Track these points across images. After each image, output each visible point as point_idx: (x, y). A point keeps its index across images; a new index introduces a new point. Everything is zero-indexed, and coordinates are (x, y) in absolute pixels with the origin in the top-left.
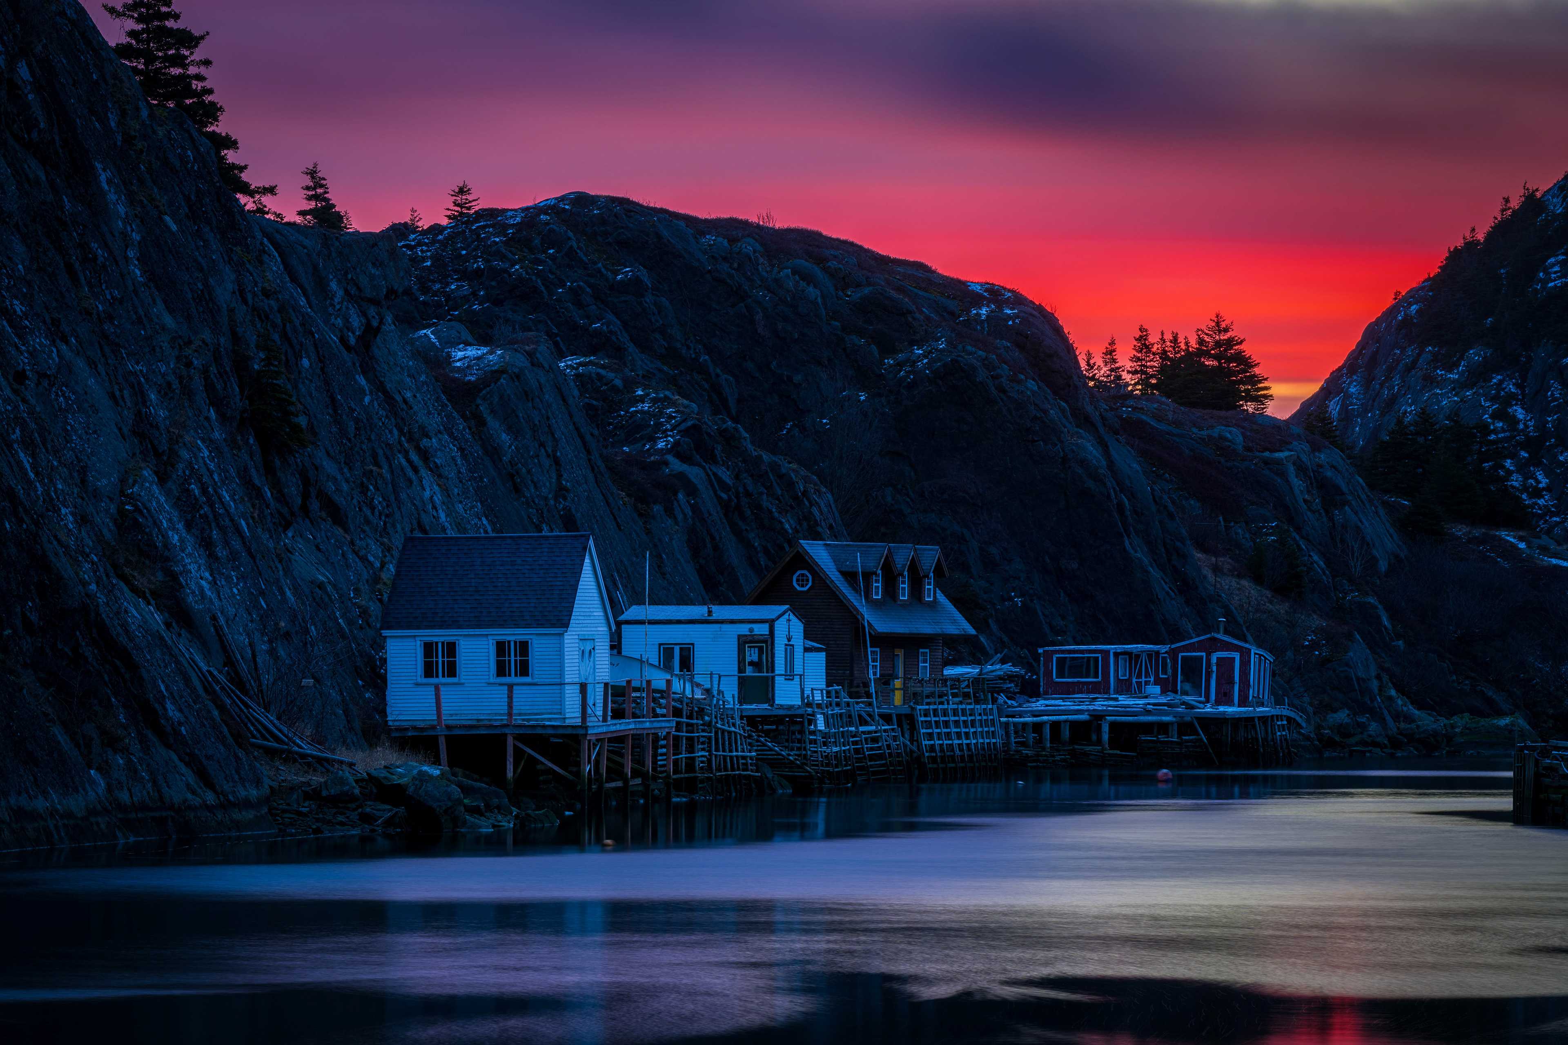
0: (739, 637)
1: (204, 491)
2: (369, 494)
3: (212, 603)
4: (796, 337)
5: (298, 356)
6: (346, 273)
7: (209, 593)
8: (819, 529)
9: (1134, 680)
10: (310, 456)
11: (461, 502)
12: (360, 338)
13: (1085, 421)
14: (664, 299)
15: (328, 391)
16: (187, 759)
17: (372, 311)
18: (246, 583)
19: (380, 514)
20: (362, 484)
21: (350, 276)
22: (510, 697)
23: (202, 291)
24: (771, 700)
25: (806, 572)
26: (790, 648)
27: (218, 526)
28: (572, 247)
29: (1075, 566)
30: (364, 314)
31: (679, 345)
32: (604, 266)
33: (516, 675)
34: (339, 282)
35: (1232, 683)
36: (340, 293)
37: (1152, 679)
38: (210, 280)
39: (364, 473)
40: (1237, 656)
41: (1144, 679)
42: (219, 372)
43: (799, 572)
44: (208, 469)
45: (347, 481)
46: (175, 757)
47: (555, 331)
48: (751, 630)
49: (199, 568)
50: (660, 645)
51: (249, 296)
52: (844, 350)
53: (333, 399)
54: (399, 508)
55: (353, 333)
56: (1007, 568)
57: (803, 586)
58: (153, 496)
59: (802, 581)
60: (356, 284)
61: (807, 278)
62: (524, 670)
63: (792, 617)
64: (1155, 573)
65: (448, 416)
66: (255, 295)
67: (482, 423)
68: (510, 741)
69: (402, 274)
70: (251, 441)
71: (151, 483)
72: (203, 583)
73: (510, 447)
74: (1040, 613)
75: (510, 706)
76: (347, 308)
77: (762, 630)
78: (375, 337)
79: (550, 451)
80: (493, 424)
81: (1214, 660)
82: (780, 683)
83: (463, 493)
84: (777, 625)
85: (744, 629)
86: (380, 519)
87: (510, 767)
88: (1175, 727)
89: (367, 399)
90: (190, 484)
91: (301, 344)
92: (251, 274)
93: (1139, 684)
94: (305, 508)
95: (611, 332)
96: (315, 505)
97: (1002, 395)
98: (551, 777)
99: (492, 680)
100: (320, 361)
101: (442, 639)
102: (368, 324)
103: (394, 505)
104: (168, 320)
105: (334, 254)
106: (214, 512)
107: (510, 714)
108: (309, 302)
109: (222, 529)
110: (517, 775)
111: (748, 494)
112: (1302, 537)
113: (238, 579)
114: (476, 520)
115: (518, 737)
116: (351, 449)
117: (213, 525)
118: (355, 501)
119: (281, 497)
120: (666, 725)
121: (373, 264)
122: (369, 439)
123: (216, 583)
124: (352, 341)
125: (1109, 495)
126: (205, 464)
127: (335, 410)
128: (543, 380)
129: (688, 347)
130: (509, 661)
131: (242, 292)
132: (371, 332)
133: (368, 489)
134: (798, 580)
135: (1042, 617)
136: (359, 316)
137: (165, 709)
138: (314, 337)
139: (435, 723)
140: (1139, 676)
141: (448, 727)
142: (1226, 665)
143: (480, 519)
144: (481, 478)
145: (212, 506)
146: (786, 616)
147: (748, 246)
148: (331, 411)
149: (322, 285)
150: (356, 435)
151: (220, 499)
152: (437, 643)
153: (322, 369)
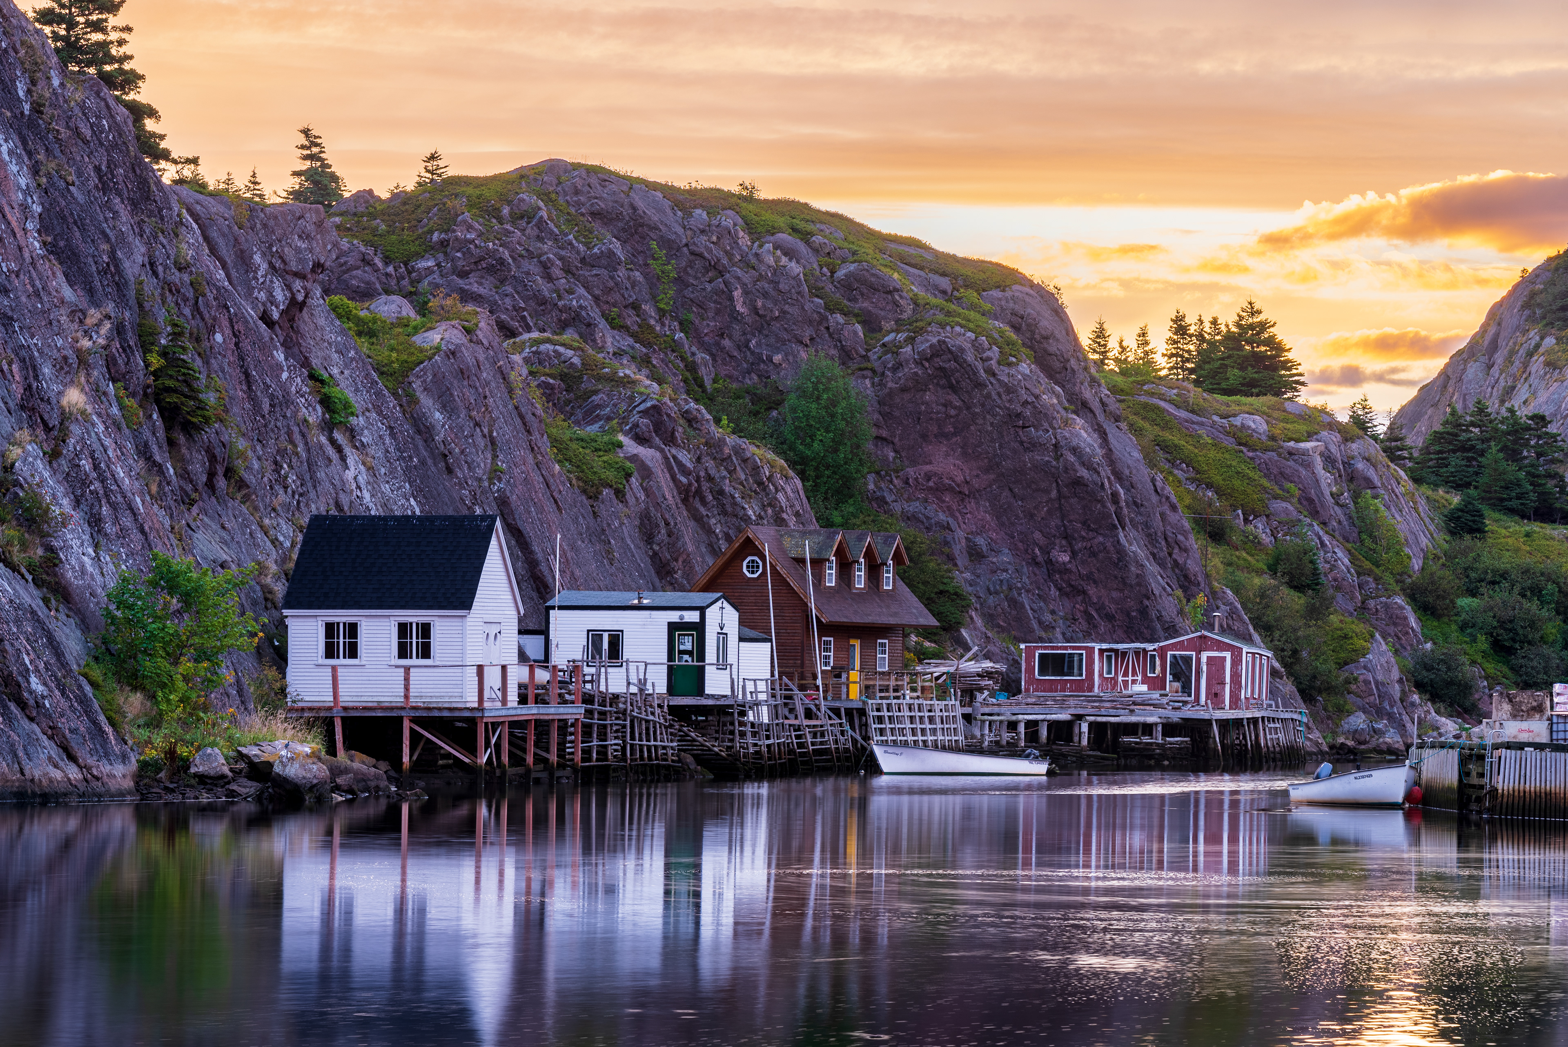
0: (670, 624)
1: (96, 467)
2: (283, 472)
3: (93, 579)
4: (777, 314)
5: (211, 331)
6: (271, 246)
7: (90, 569)
8: (785, 516)
9: (1120, 678)
10: (217, 433)
11: (388, 482)
12: (282, 313)
13: (1082, 407)
14: (637, 274)
15: (242, 367)
16: (50, 732)
17: (298, 284)
18: (135, 560)
19: (294, 493)
20: (276, 463)
21: (274, 249)
22: (407, 679)
23: (108, 264)
24: (700, 689)
25: (756, 558)
26: (723, 636)
27: (109, 502)
28: (542, 217)
29: (1066, 558)
30: (289, 287)
31: (652, 322)
32: (575, 238)
33: (417, 657)
34: (264, 254)
35: (1223, 683)
36: (264, 266)
37: (1140, 678)
38: (119, 253)
39: (278, 451)
40: (1228, 655)
41: (1130, 678)
42: (122, 347)
43: (750, 558)
44: (102, 445)
45: (259, 459)
46: (37, 730)
47: (523, 305)
48: (681, 617)
49: (82, 544)
50: (588, 631)
51: (160, 269)
52: (828, 328)
53: (247, 375)
54: (315, 487)
55: (277, 307)
56: (995, 560)
57: (753, 573)
58: (36, 470)
59: (752, 567)
60: (281, 257)
61: (790, 253)
62: (425, 652)
63: (726, 604)
64: (1152, 568)
65: (379, 394)
66: (166, 267)
67: (413, 400)
68: (406, 724)
69: (329, 247)
70: (155, 416)
71: (35, 458)
72: (85, 559)
73: (443, 426)
74: (1028, 607)
75: (407, 688)
76: (272, 282)
77: (692, 617)
78: (301, 310)
79: (486, 431)
80: (426, 402)
81: (1204, 659)
82: (711, 673)
83: (391, 473)
84: (709, 612)
85: (674, 616)
86: (293, 497)
87: (406, 750)
88: (1160, 728)
89: (285, 375)
90: (80, 460)
91: (215, 319)
92: (164, 247)
93: (1125, 683)
94: (210, 485)
95: (581, 307)
96: (221, 483)
97: (992, 379)
98: (451, 762)
99: (393, 663)
100: (235, 335)
101: (344, 619)
102: (293, 300)
103: (309, 484)
104: (68, 293)
105: (258, 226)
106: (105, 488)
107: (407, 697)
108: (228, 276)
109: (114, 506)
110: (415, 758)
111: (710, 478)
112: (1327, 533)
113: (127, 555)
114: (403, 501)
115: (414, 720)
116: (265, 426)
117: (103, 502)
118: (265, 479)
119: (185, 475)
120: (575, 712)
121: (300, 236)
122: (285, 417)
123: (99, 560)
124: (276, 315)
125: (1103, 484)
126: (100, 440)
127: (249, 387)
128: (482, 357)
129: (663, 325)
130: (411, 643)
131: (152, 264)
132: (295, 306)
133: (281, 467)
134: (748, 567)
135: (1030, 612)
136: (283, 290)
137: (29, 682)
138: (229, 311)
139: (332, 704)
140: (1126, 674)
141: (345, 709)
142: (1216, 664)
143: (408, 500)
144: (411, 457)
145: (103, 481)
146: (719, 604)
147: (728, 220)
148: (244, 387)
149: (244, 259)
150: (270, 412)
151: (113, 475)
152: (338, 624)
153: (237, 344)
